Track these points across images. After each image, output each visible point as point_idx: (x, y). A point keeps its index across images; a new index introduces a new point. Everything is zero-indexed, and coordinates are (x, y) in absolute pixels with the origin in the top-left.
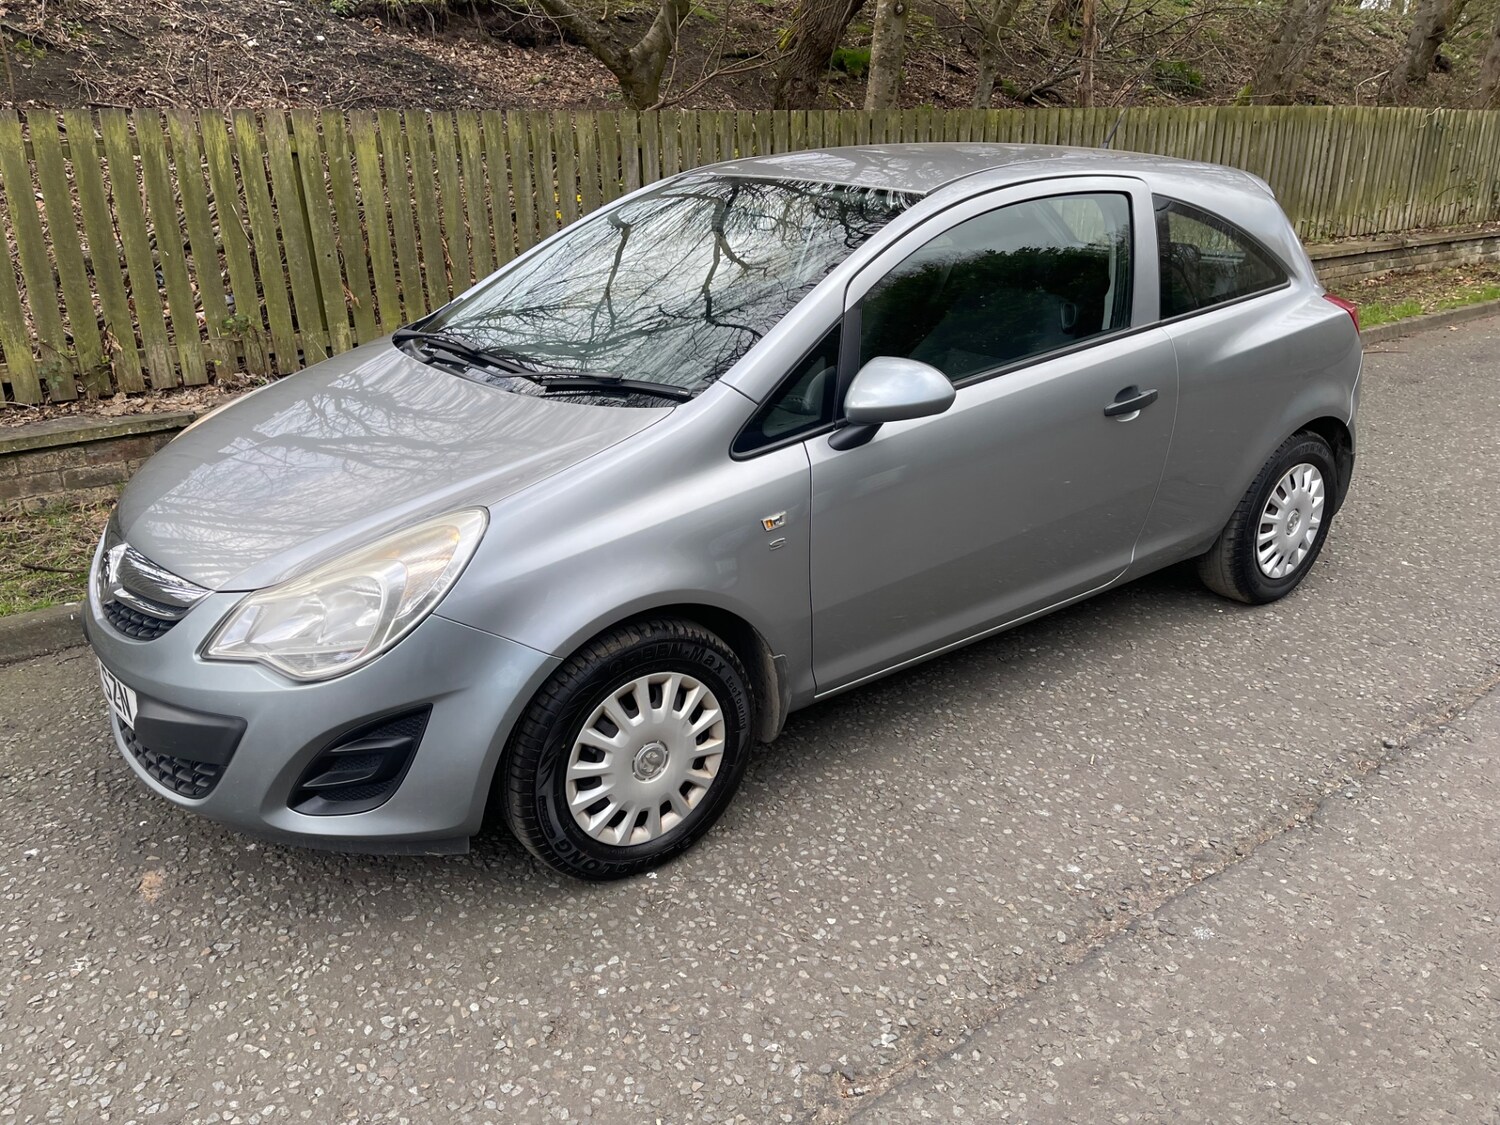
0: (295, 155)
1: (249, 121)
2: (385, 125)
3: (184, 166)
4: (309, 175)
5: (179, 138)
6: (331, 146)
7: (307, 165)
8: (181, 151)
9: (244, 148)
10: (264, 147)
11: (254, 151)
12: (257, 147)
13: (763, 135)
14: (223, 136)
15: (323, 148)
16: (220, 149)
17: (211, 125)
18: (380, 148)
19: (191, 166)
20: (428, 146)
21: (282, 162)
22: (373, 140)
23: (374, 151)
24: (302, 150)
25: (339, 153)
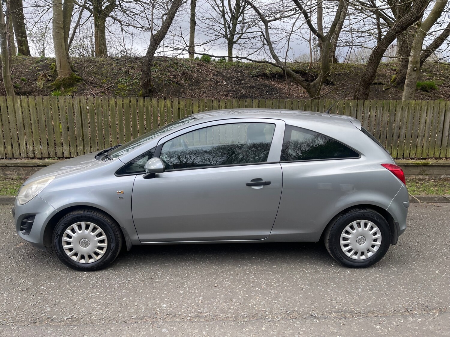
0: (179, 108)
1: (170, 101)
2: (201, 102)
3: (154, 110)
4: (181, 113)
5: (154, 104)
6: (187, 107)
7: (181, 111)
8: (154, 107)
9: (167, 106)
10: (172, 106)
11: (170, 107)
12: (171, 106)
13: (315, 107)
14: (163, 104)
15: (186, 107)
16: (162, 106)
17: (161, 101)
18: (199, 107)
19: (155, 110)
20: (211, 107)
21: (176, 110)
22: (198, 105)
23: (197, 108)
24: (181, 107)
25: (189, 108)
